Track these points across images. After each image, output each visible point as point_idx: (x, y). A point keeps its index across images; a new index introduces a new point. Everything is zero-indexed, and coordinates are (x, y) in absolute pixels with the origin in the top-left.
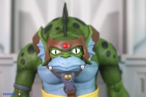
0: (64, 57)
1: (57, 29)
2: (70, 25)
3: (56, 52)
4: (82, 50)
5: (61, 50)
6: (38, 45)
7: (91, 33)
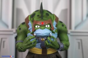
0: (42, 29)
1: (38, 16)
2: (44, 14)
3: (38, 27)
4: (50, 26)
5: (40, 26)
6: (28, 24)
7: (55, 18)
